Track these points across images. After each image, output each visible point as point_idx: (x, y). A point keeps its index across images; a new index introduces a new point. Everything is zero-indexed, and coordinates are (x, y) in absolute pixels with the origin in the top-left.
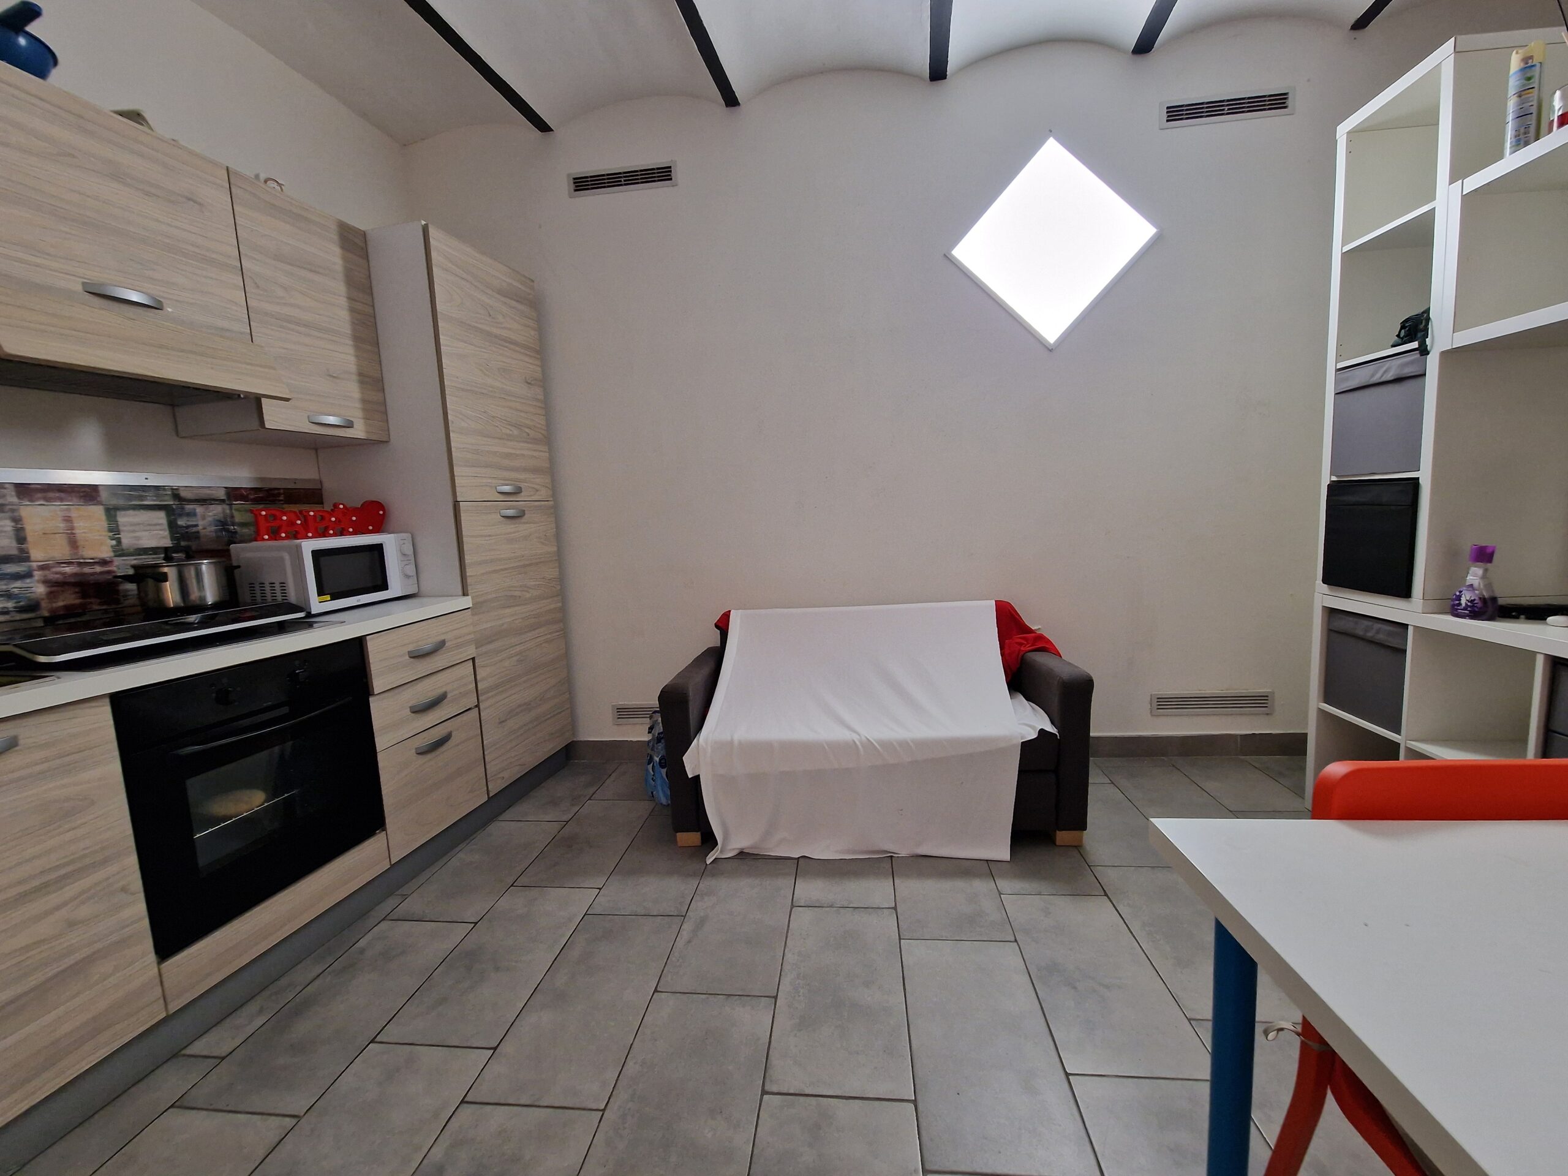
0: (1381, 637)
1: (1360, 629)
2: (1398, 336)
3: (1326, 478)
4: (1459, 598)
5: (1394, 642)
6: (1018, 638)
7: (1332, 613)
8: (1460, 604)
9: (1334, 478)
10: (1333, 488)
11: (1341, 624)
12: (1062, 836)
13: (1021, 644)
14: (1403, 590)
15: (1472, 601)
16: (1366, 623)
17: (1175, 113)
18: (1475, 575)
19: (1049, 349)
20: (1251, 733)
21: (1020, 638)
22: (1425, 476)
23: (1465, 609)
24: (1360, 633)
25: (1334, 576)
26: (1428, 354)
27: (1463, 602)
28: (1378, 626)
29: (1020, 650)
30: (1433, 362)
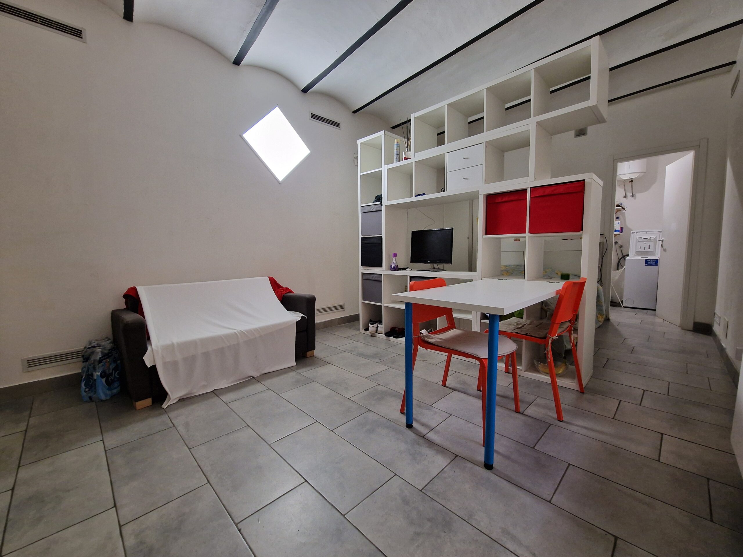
0: (376, 279)
1: (370, 277)
2: (375, 200)
3: (360, 237)
4: (392, 266)
5: (379, 279)
6: (280, 290)
7: (363, 274)
8: (392, 267)
9: (362, 236)
10: (363, 239)
11: (366, 277)
12: (309, 354)
13: (282, 291)
14: (381, 266)
15: (394, 266)
16: (372, 275)
17: (314, 116)
18: (394, 260)
19: (280, 183)
20: (340, 317)
21: (280, 289)
22: (383, 236)
23: (393, 268)
24: (371, 278)
25: (364, 264)
26: (382, 205)
27: (393, 267)
28: (375, 276)
29: (282, 293)
30: (383, 207)
